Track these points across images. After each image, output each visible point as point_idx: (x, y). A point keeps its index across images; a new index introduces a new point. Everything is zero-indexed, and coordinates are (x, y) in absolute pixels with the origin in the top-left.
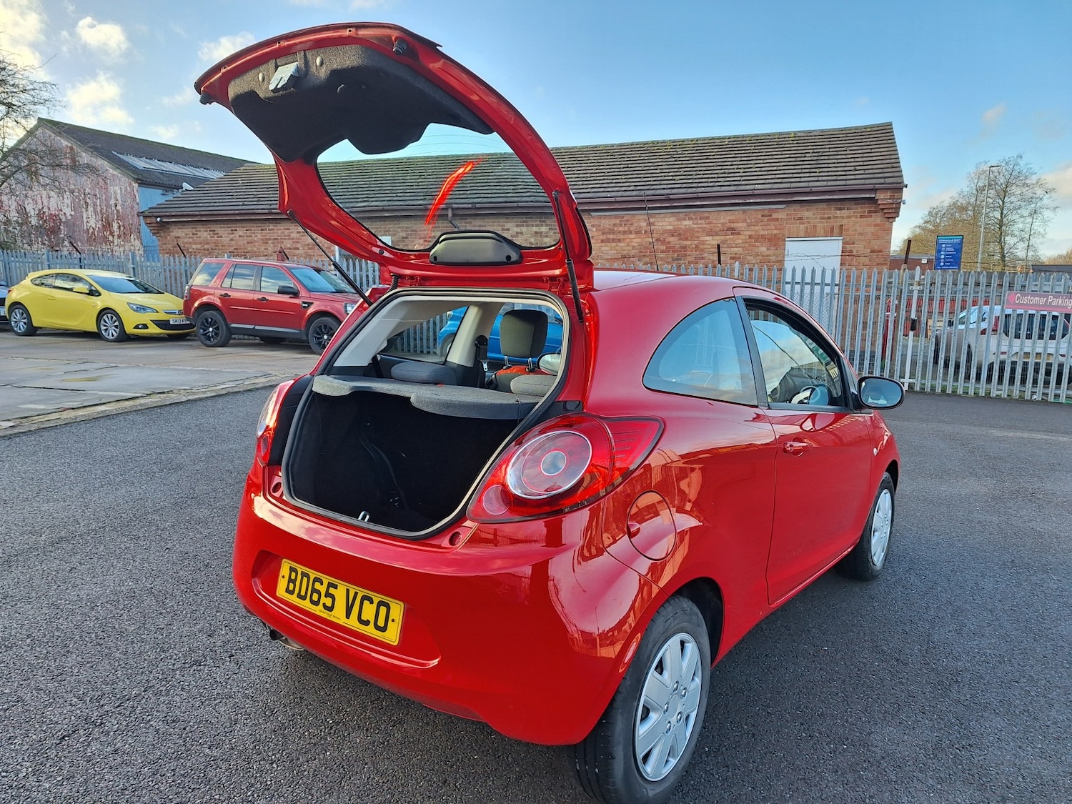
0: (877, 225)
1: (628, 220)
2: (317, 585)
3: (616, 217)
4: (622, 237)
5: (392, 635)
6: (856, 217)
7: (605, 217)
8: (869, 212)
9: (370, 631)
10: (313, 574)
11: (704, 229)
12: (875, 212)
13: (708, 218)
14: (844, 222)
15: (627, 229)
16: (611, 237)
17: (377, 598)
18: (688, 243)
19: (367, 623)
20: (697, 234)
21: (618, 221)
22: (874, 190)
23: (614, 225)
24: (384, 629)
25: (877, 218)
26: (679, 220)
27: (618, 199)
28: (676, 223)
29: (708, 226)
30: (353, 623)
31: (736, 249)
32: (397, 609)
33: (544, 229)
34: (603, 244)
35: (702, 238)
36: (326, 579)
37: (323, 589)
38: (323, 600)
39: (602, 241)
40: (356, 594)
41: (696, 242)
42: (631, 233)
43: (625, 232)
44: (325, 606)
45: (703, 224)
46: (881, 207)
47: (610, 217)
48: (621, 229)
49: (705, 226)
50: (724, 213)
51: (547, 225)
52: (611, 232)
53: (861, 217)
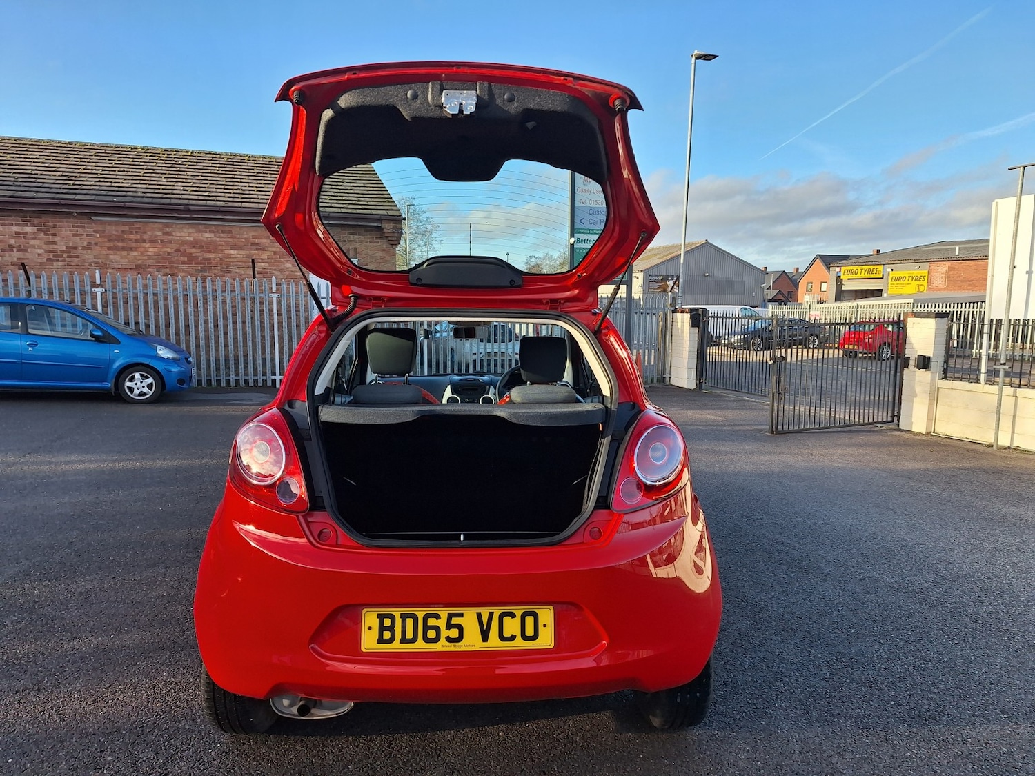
0: (384, 250)
1: (139, 228)
2: (431, 622)
3: (124, 224)
4: (134, 245)
5: (546, 639)
6: (367, 242)
7: (110, 223)
8: (376, 238)
9: (519, 644)
10: (420, 613)
11: (227, 243)
12: (380, 239)
13: (230, 232)
14: (357, 245)
15: (139, 237)
16: (120, 244)
17: (519, 611)
18: (212, 255)
19: (513, 638)
20: (220, 247)
21: (127, 228)
22: (380, 220)
23: (123, 232)
24: (535, 637)
25: (383, 245)
26: (199, 231)
27: (127, 205)
28: (196, 235)
29: (231, 240)
30: (494, 643)
31: (263, 264)
32: (546, 615)
33: (28, 229)
34: (111, 252)
35: (226, 252)
36: (444, 613)
37: (442, 623)
38: (445, 633)
39: (109, 249)
40: (491, 615)
41: (220, 255)
42: (144, 241)
43: (137, 241)
44: (449, 639)
45: (225, 238)
46: (386, 235)
47: (117, 223)
48: (132, 236)
49: (228, 239)
50: (245, 229)
51: (34, 225)
52: (119, 239)
53: (370, 242)
